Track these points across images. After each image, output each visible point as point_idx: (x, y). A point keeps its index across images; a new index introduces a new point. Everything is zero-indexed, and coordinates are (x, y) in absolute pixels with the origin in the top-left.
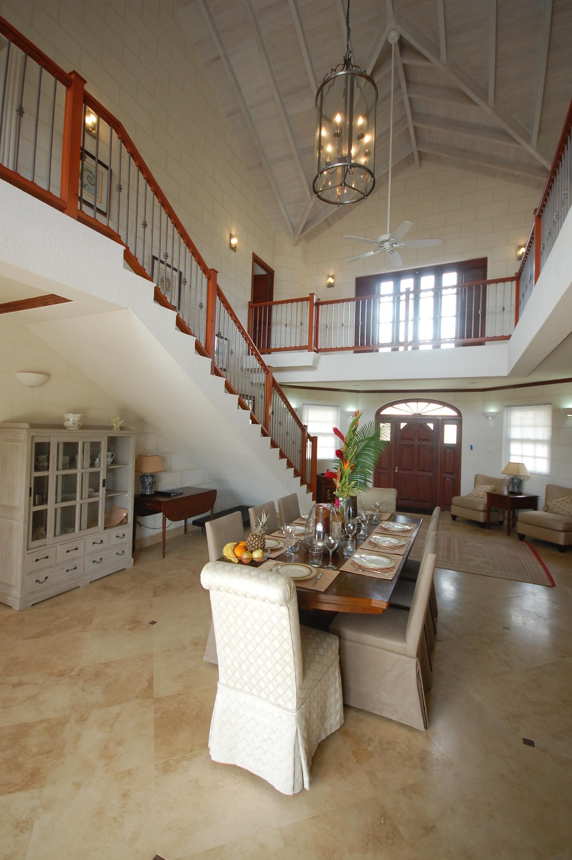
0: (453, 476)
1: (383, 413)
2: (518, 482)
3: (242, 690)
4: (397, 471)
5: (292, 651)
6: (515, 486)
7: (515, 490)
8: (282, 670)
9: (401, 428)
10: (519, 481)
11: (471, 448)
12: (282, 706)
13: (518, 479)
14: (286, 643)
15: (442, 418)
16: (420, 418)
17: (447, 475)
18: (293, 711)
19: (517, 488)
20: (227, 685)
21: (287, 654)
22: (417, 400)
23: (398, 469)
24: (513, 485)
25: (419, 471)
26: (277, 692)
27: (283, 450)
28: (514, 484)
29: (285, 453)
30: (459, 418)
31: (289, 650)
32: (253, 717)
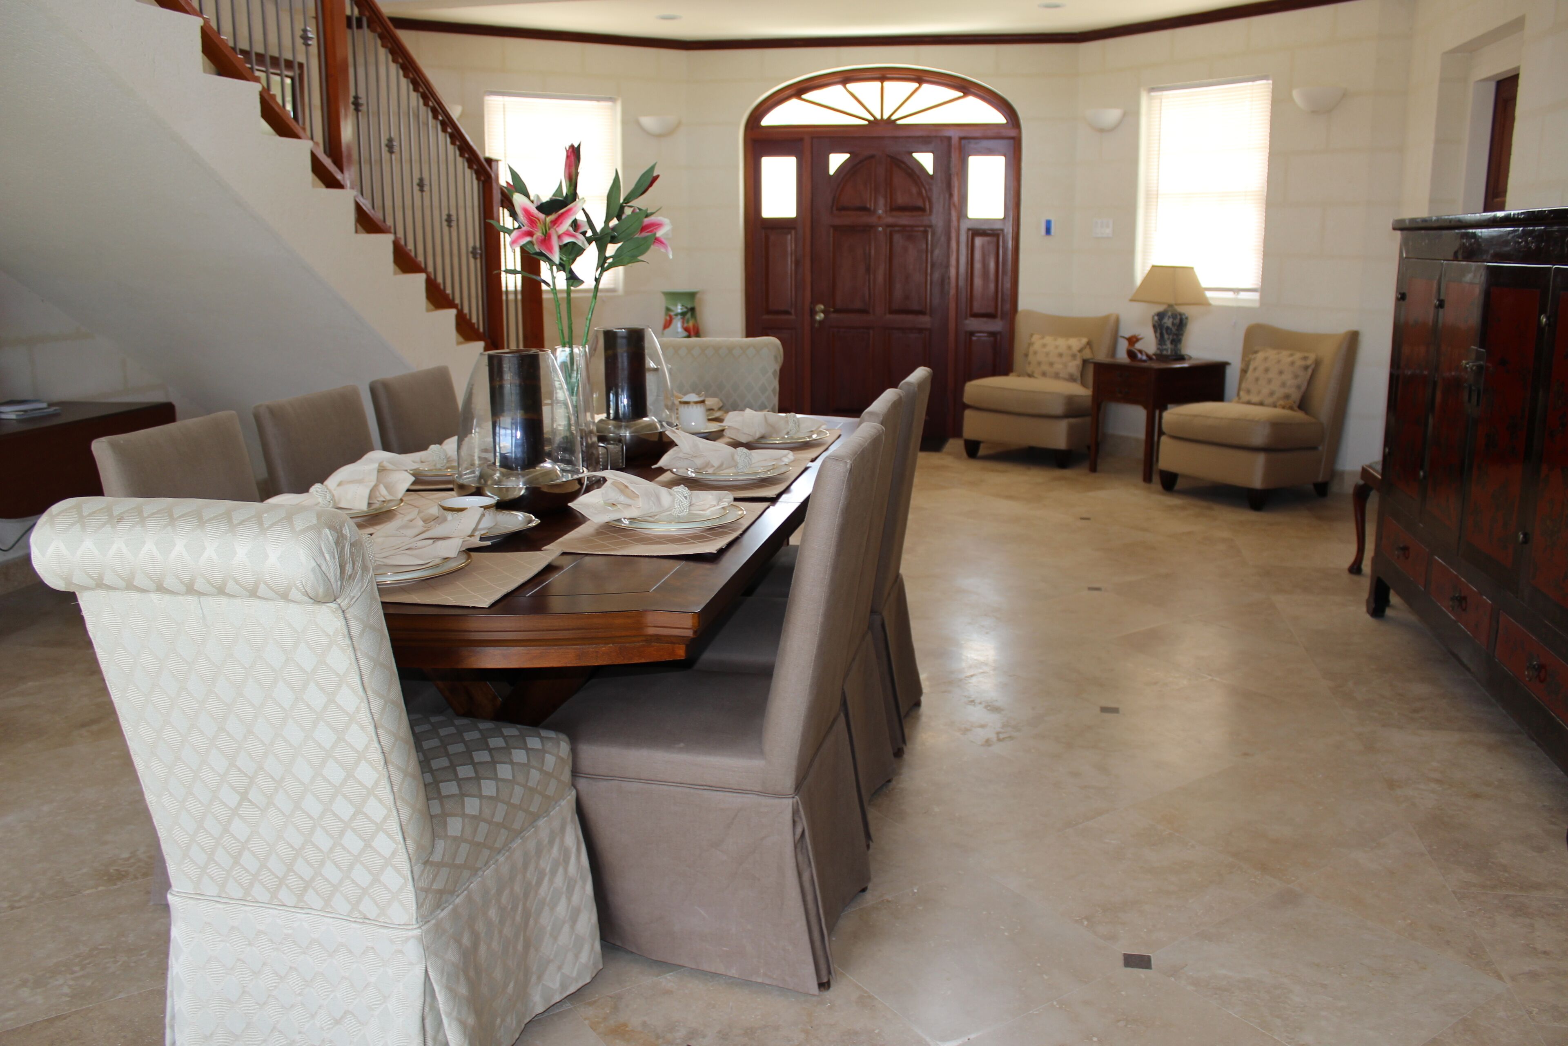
0: (996, 326)
1: (767, 121)
2: (1173, 324)
3: (249, 898)
4: (820, 317)
5: (380, 751)
6: (1166, 336)
7: (1167, 350)
8: (355, 815)
9: (832, 170)
10: (1177, 321)
11: (1048, 231)
12: (373, 920)
13: (1174, 316)
14: (354, 727)
15: (962, 135)
16: (889, 134)
17: (973, 324)
18: (411, 927)
19: (1172, 342)
20: (198, 895)
21: (363, 763)
22: (883, 75)
23: (823, 312)
24: (1162, 335)
25: (892, 312)
26: (353, 881)
27: (440, 280)
28: (1164, 332)
29: (449, 291)
30: (1012, 133)
31: (367, 747)
32: (291, 968)
